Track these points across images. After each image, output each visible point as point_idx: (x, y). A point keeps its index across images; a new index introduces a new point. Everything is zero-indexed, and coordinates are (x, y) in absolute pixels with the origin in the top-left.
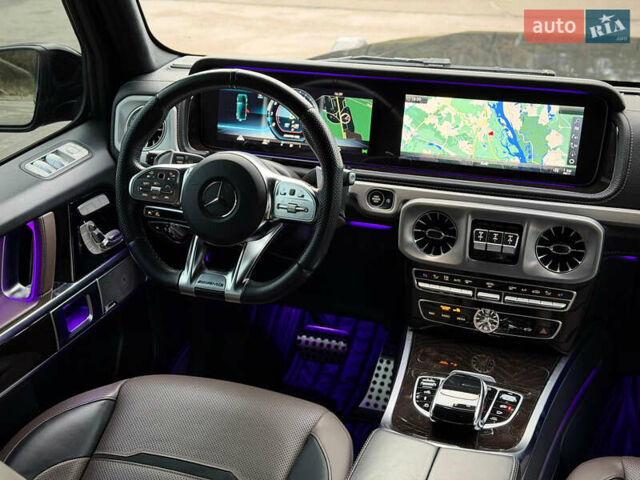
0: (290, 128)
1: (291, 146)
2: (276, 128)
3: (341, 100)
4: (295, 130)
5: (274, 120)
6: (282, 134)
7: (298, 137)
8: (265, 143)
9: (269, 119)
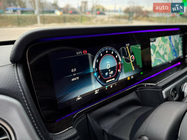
0: (109, 75)
1: (111, 87)
2: (101, 79)
3: (129, 48)
4: (112, 75)
5: (99, 74)
6: (105, 81)
7: (114, 79)
8: (96, 92)
9: (95, 74)
